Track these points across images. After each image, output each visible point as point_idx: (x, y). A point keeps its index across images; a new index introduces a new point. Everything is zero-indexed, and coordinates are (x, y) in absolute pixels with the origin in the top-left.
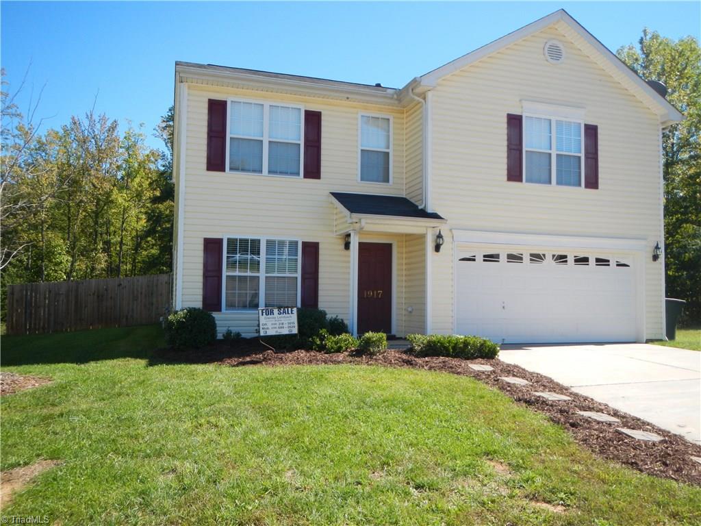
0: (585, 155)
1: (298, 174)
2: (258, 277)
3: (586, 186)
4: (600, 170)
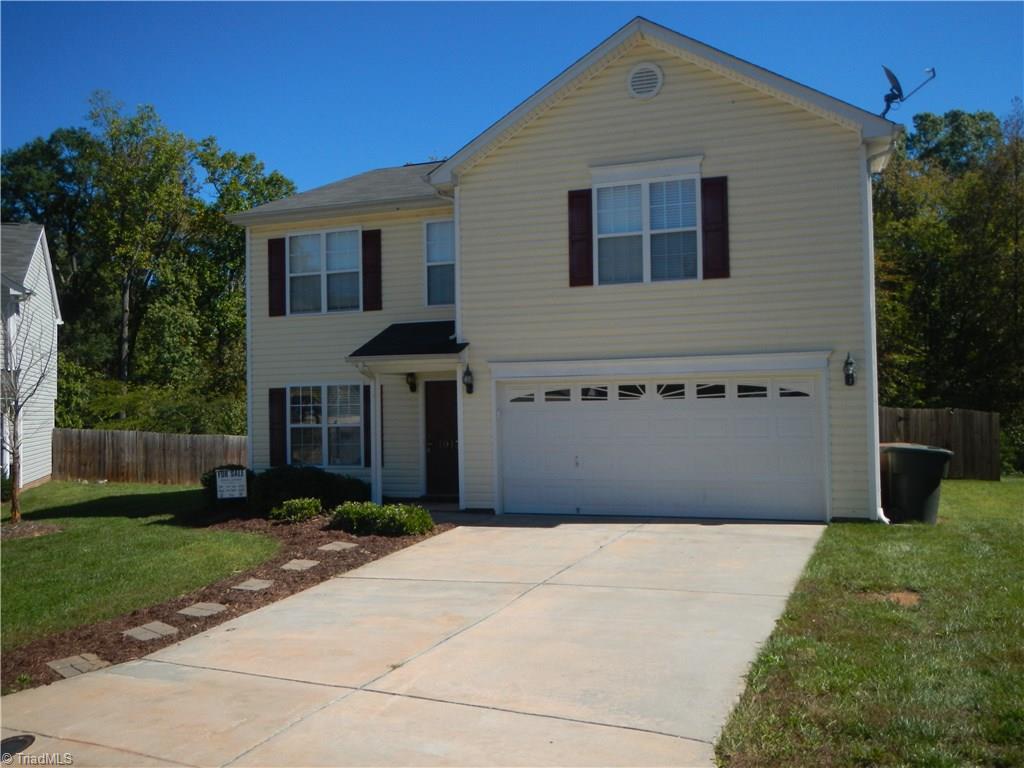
0: (703, 228)
1: (357, 307)
2: (321, 428)
3: (706, 276)
4: (732, 246)
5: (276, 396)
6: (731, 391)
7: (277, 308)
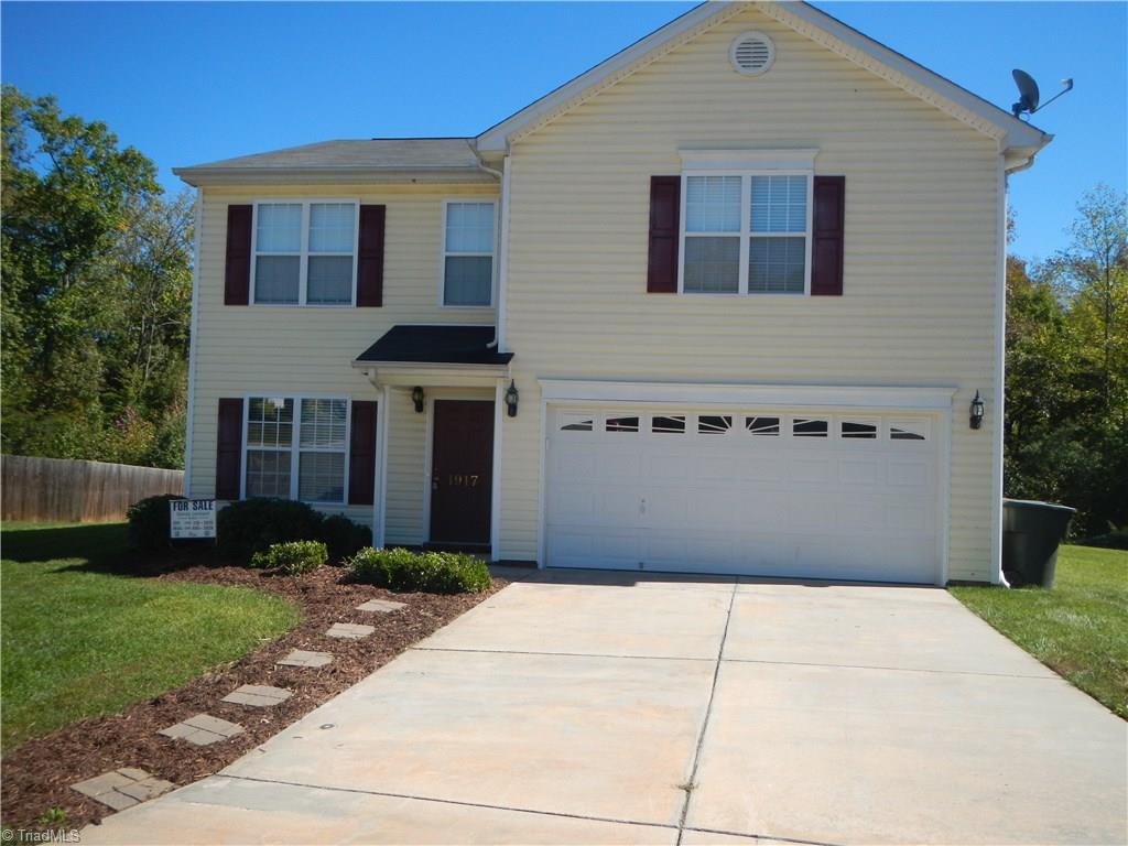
0: (814, 234)
1: (349, 301)
2: (290, 453)
3: (815, 292)
4: (847, 259)
5: (229, 410)
6: (834, 430)
7: (236, 294)
